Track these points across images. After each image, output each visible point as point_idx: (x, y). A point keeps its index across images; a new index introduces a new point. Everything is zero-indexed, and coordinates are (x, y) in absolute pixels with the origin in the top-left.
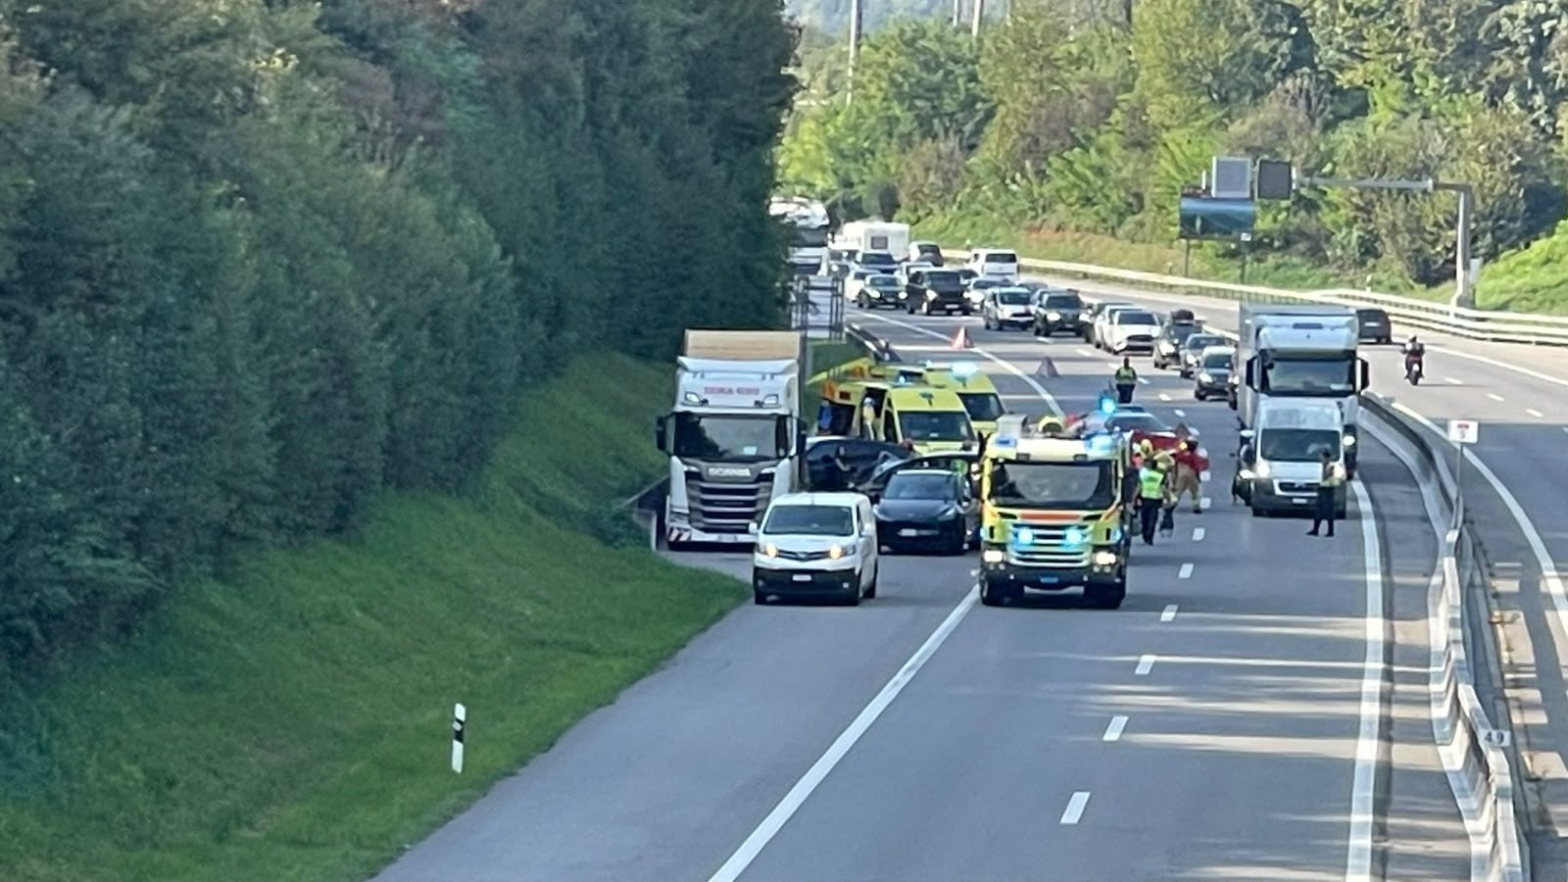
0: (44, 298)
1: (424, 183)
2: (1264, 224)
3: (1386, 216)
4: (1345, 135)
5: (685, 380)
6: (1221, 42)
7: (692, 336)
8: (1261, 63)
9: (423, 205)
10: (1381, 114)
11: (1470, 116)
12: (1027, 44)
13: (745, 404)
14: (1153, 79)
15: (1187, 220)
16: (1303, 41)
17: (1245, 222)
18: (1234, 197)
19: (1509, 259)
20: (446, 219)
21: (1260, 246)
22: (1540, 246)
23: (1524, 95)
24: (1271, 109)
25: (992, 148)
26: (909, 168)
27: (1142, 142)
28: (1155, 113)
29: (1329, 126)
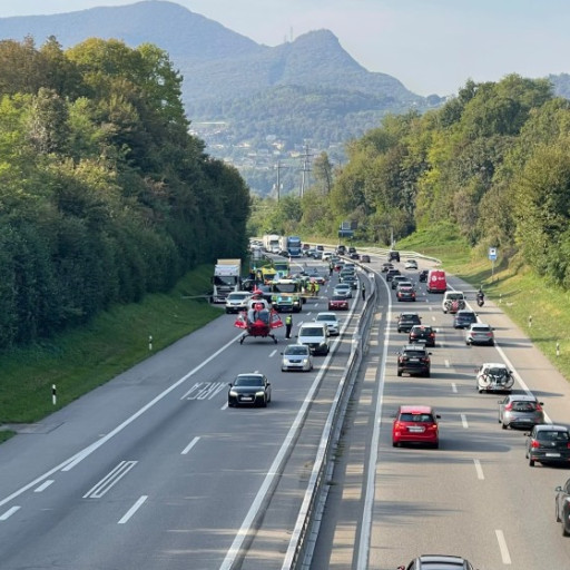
0: (63, 257)
1: (158, 232)
2: (355, 235)
3: (379, 233)
4: (371, 217)
5: (216, 270)
6: (347, 198)
7: (219, 261)
8: (354, 202)
9: (158, 237)
10: (378, 212)
11: (396, 212)
12: (309, 200)
13: (228, 274)
14: (333, 206)
15: (340, 235)
16: (363, 197)
17: (351, 234)
18: (348, 229)
19: (403, 240)
20: (163, 239)
21: (355, 239)
22: (409, 237)
23: (407, 207)
24: (357, 211)
25: (303, 221)
26: (287, 225)
27: (332, 219)
28: (334, 213)
29: (369, 214)
